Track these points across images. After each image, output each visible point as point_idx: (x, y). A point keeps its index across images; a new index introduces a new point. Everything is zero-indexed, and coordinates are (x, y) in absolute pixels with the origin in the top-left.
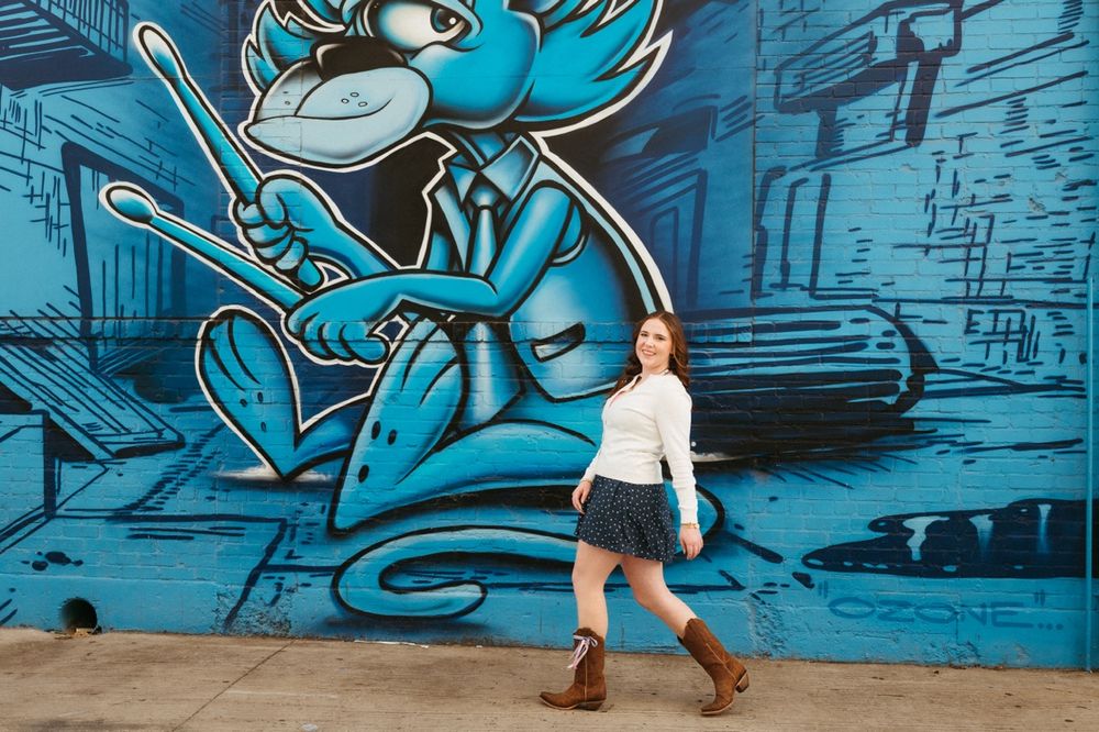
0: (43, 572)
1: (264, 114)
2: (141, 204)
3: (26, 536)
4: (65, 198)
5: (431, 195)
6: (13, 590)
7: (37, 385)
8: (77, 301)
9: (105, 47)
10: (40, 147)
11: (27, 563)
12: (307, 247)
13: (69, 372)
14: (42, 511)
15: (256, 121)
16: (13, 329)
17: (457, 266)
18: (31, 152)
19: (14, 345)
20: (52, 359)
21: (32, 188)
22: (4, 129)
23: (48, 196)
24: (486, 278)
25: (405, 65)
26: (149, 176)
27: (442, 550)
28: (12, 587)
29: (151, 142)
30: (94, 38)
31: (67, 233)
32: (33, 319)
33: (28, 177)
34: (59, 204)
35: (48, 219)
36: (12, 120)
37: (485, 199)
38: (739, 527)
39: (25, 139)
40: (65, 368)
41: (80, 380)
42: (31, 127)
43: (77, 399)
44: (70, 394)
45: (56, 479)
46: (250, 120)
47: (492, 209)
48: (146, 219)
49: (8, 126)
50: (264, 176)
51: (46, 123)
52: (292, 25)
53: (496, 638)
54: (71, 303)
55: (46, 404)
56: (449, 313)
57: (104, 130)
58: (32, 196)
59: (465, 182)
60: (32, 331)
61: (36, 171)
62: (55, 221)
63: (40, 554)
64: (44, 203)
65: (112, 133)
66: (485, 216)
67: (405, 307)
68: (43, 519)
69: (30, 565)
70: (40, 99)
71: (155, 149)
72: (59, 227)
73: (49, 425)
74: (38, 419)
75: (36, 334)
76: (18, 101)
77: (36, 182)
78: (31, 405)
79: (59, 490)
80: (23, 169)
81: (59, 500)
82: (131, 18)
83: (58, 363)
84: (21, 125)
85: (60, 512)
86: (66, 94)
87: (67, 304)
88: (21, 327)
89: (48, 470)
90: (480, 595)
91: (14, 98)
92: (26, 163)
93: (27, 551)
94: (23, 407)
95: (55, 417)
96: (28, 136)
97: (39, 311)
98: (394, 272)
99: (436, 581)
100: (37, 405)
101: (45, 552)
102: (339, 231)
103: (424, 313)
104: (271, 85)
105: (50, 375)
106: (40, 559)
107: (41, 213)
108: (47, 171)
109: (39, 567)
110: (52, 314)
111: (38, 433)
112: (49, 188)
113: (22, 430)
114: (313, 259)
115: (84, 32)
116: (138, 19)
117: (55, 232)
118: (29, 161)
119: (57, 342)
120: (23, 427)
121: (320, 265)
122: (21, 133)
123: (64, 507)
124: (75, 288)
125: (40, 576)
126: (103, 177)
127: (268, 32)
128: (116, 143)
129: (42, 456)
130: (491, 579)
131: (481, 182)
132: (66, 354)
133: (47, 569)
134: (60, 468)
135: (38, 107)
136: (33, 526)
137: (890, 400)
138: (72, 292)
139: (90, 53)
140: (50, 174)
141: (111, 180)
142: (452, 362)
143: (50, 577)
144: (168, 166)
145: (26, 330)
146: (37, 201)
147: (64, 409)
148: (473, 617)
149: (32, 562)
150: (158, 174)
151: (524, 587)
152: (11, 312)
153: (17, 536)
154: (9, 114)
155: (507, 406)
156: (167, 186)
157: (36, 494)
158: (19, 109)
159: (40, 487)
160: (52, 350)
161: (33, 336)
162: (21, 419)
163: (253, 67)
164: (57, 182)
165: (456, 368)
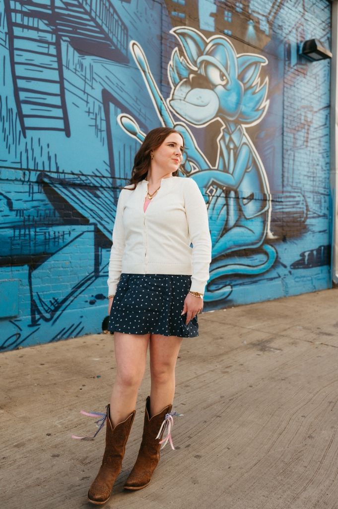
0: (94, 305)
1: (175, 97)
2: (133, 126)
3: (86, 288)
4: (103, 117)
5: (219, 141)
6: (82, 317)
7: (91, 210)
8: (109, 169)
9: (119, 46)
10: (92, 88)
11: (86, 302)
12: (187, 156)
13: (105, 204)
14: (93, 274)
15: (173, 99)
16: (83, 181)
17: (225, 170)
18: (88, 89)
19: (81, 189)
20: (98, 197)
21: (89, 109)
22: (75, 73)
23: (96, 114)
24: (232, 174)
25: (213, 90)
26: (137, 114)
27: (222, 274)
28: (81, 315)
29: (137, 99)
30: (115, 40)
31: (104, 134)
32: (91, 176)
33: (87, 102)
34: (101, 120)
35: (96, 126)
36: (80, 70)
37: (232, 146)
38: (280, 258)
39: (86, 82)
40: (104, 202)
41: (110, 208)
42: (88, 76)
43: (109, 218)
44: (106, 215)
45: (100, 258)
46: (170, 98)
47: (233, 149)
48: (135, 134)
49: (77, 72)
50: (175, 123)
51: (95, 76)
52: (183, 63)
53: (235, 304)
54: (107, 170)
55: (96, 220)
56: (224, 186)
57: (119, 87)
58: (89, 112)
59: (227, 139)
60: (91, 183)
61: (91, 100)
62: (99, 128)
63: (92, 296)
64: (94, 117)
65: (122, 90)
66: (232, 152)
67: (213, 183)
68: (94, 278)
69: (88, 303)
70: (93, 64)
71: (138, 102)
72: (101, 131)
73: (97, 231)
74: (92, 228)
75: (93, 184)
76: (82, 60)
77: (91, 105)
78: (88, 221)
79: (101, 263)
80: (85, 97)
81: (101, 268)
82: (129, 38)
83: (101, 199)
84: (84, 74)
85: (101, 274)
86: (104, 65)
87: (105, 170)
88: (86, 180)
89: (96, 253)
90: (231, 289)
91: (80, 58)
92: (86, 95)
93: (86, 296)
94: (85, 222)
95: (100, 227)
96: (87, 81)
97: (93, 172)
98: (210, 169)
99: (221, 286)
100: (92, 221)
101: (95, 294)
102: (196, 151)
103: (219, 186)
104: (177, 85)
105: (97, 205)
106: (93, 299)
107: (93, 122)
108: (96, 101)
109: (92, 303)
110: (98, 174)
111: (92, 235)
112: (96, 110)
113: (85, 233)
114: (189, 161)
115: (111, 35)
116: (132, 39)
117: (99, 133)
118: (88, 94)
119: (101, 189)
120: (85, 232)
121: (191, 164)
122: (84, 78)
123: (103, 271)
124: (108, 163)
125: (93, 307)
126: (119, 110)
127: (176, 62)
128: (124, 95)
129: (93, 247)
130: (234, 283)
131: (231, 140)
132: (105, 195)
133: (96, 303)
134: (101, 251)
135: (91, 67)
136: (89, 282)
137: (303, 219)
138: (107, 164)
139: (113, 48)
140: (97, 103)
141: (122, 112)
142: (224, 205)
143: (98, 307)
144: (143, 111)
145: (88, 181)
146: (92, 116)
147: (103, 222)
148: (230, 298)
149: (89, 301)
150: (140, 114)
151: (240, 284)
152: (80, 171)
153: (82, 289)
154: (78, 66)
155: (237, 221)
156: (143, 120)
157: (90, 266)
158: (82, 65)
159: (93, 262)
160: (98, 193)
161: (91, 185)
162: (84, 228)
163: (172, 76)
164: (100, 108)
165: (225, 207)
